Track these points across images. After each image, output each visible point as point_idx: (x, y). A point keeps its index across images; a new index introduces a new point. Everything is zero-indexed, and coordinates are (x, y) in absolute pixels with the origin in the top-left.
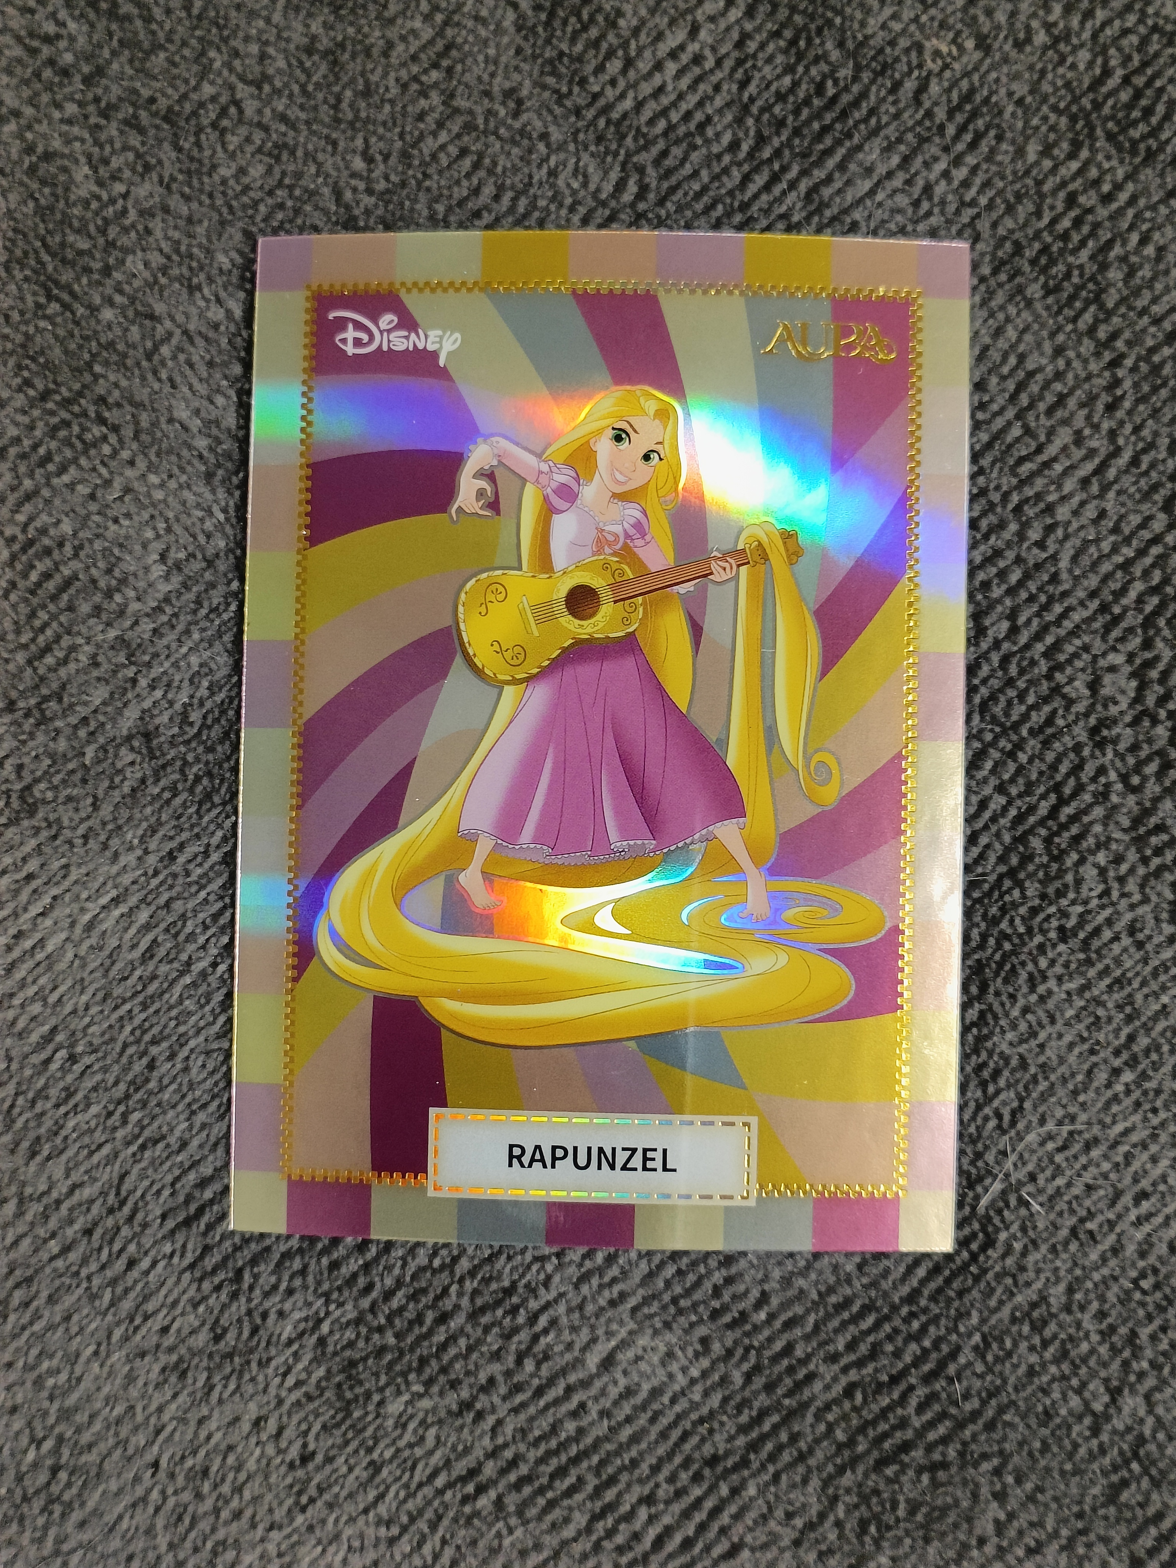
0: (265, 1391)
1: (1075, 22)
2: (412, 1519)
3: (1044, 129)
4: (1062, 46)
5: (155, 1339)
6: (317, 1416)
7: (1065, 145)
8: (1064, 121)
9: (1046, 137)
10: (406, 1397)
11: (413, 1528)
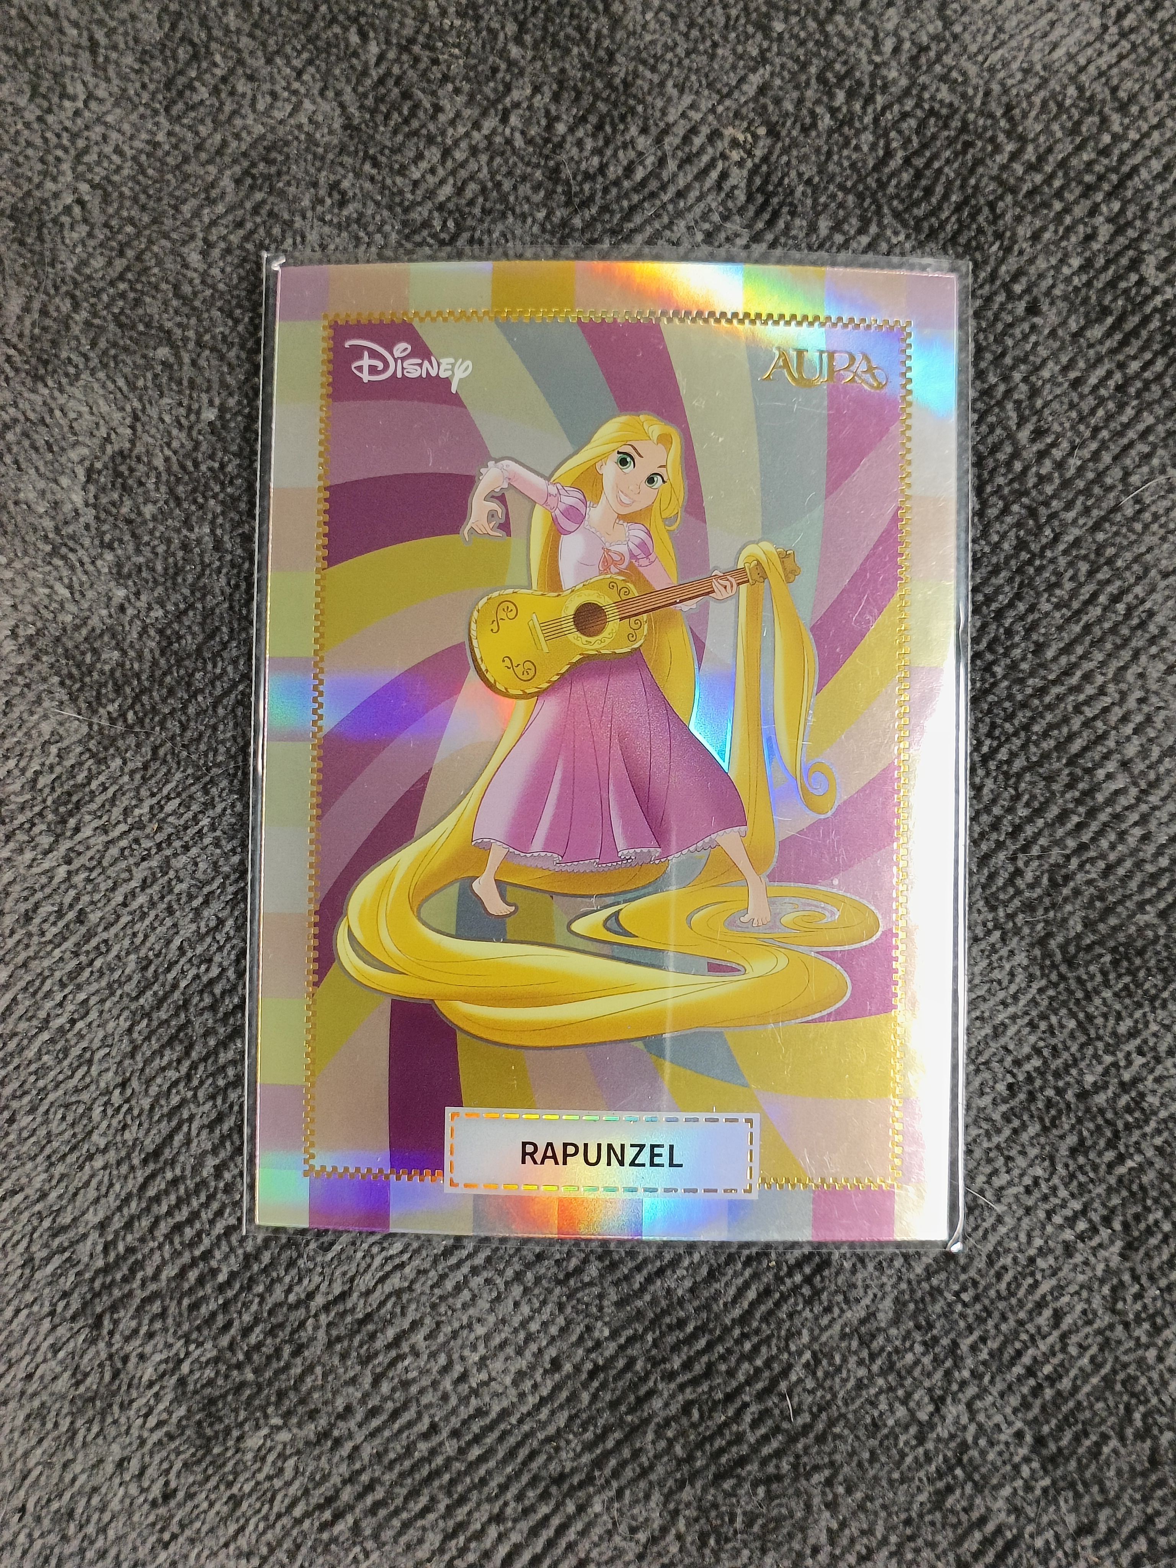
0: (127, 1432)
1: (857, 107)
2: (272, 1550)
3: (833, 205)
4: (846, 129)
5: (20, 1386)
6: (178, 1454)
7: (854, 221)
8: (851, 199)
9: (835, 213)
10: (265, 1431)
11: (272, 1559)
